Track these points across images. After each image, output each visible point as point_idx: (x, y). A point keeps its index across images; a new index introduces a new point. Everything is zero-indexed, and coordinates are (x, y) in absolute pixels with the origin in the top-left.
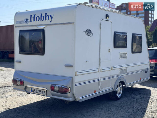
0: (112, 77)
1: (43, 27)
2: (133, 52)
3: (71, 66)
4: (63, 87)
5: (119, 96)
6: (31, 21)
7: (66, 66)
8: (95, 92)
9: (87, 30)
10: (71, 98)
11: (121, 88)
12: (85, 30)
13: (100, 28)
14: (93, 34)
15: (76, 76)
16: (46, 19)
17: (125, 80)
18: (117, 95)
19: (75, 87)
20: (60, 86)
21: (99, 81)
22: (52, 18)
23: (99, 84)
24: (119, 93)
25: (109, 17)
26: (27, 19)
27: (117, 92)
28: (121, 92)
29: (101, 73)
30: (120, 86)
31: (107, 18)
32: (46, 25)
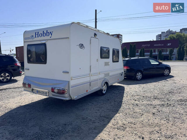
0: (100, 79)
1: (45, 41)
2: (113, 62)
3: (68, 73)
4: (61, 89)
5: (104, 92)
6: (36, 37)
7: (64, 72)
8: (87, 91)
9: (80, 44)
10: (68, 97)
11: (105, 87)
12: (79, 44)
13: (91, 43)
14: (85, 48)
15: (71, 80)
16: (47, 35)
17: (108, 81)
18: (103, 92)
19: (71, 89)
20: (59, 88)
21: (90, 83)
22: (51, 35)
23: (90, 85)
24: (105, 90)
25: (96, 35)
26: (33, 36)
27: (103, 90)
28: (106, 89)
29: (91, 77)
30: (105, 85)
31: (96, 36)
32: (47, 40)
